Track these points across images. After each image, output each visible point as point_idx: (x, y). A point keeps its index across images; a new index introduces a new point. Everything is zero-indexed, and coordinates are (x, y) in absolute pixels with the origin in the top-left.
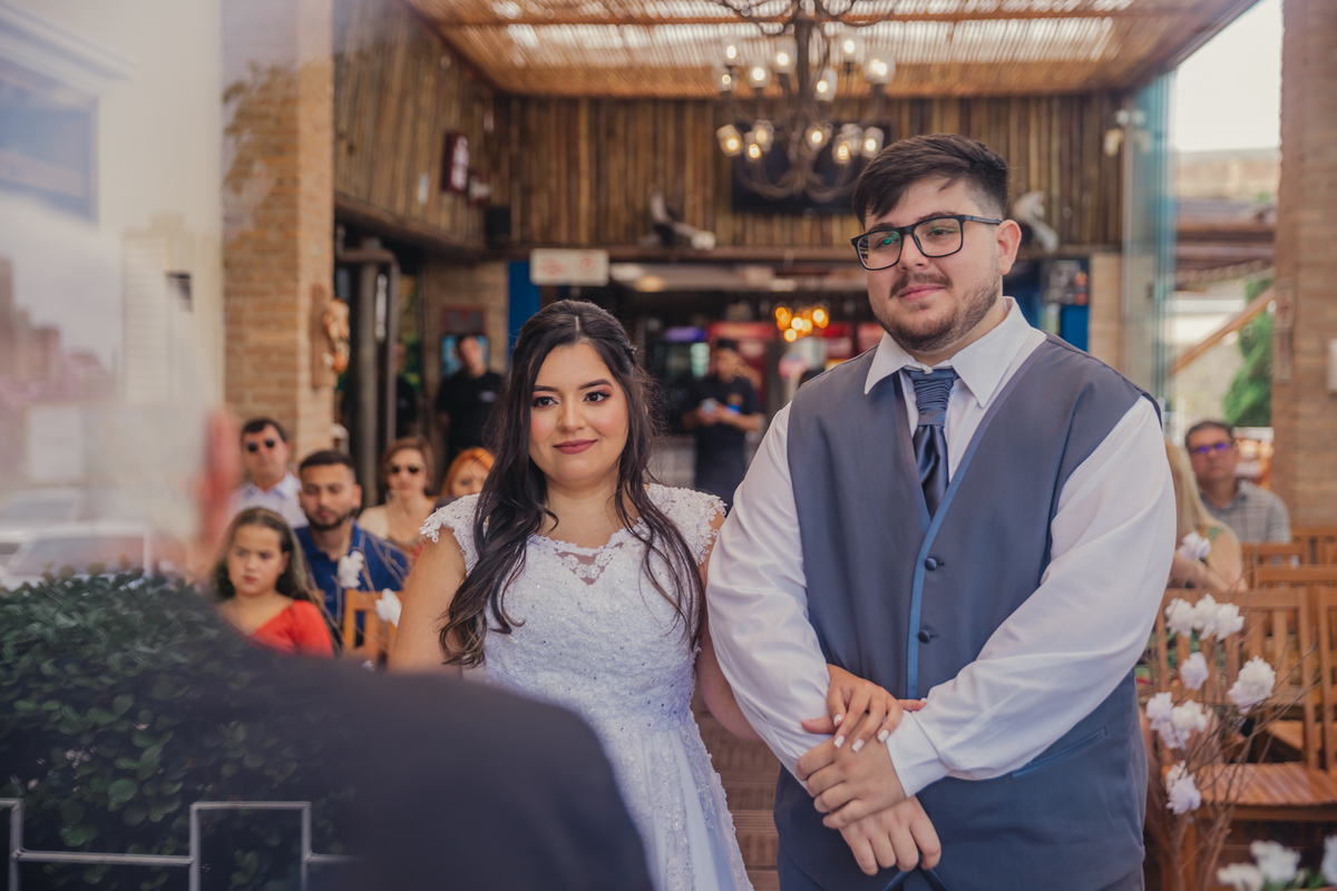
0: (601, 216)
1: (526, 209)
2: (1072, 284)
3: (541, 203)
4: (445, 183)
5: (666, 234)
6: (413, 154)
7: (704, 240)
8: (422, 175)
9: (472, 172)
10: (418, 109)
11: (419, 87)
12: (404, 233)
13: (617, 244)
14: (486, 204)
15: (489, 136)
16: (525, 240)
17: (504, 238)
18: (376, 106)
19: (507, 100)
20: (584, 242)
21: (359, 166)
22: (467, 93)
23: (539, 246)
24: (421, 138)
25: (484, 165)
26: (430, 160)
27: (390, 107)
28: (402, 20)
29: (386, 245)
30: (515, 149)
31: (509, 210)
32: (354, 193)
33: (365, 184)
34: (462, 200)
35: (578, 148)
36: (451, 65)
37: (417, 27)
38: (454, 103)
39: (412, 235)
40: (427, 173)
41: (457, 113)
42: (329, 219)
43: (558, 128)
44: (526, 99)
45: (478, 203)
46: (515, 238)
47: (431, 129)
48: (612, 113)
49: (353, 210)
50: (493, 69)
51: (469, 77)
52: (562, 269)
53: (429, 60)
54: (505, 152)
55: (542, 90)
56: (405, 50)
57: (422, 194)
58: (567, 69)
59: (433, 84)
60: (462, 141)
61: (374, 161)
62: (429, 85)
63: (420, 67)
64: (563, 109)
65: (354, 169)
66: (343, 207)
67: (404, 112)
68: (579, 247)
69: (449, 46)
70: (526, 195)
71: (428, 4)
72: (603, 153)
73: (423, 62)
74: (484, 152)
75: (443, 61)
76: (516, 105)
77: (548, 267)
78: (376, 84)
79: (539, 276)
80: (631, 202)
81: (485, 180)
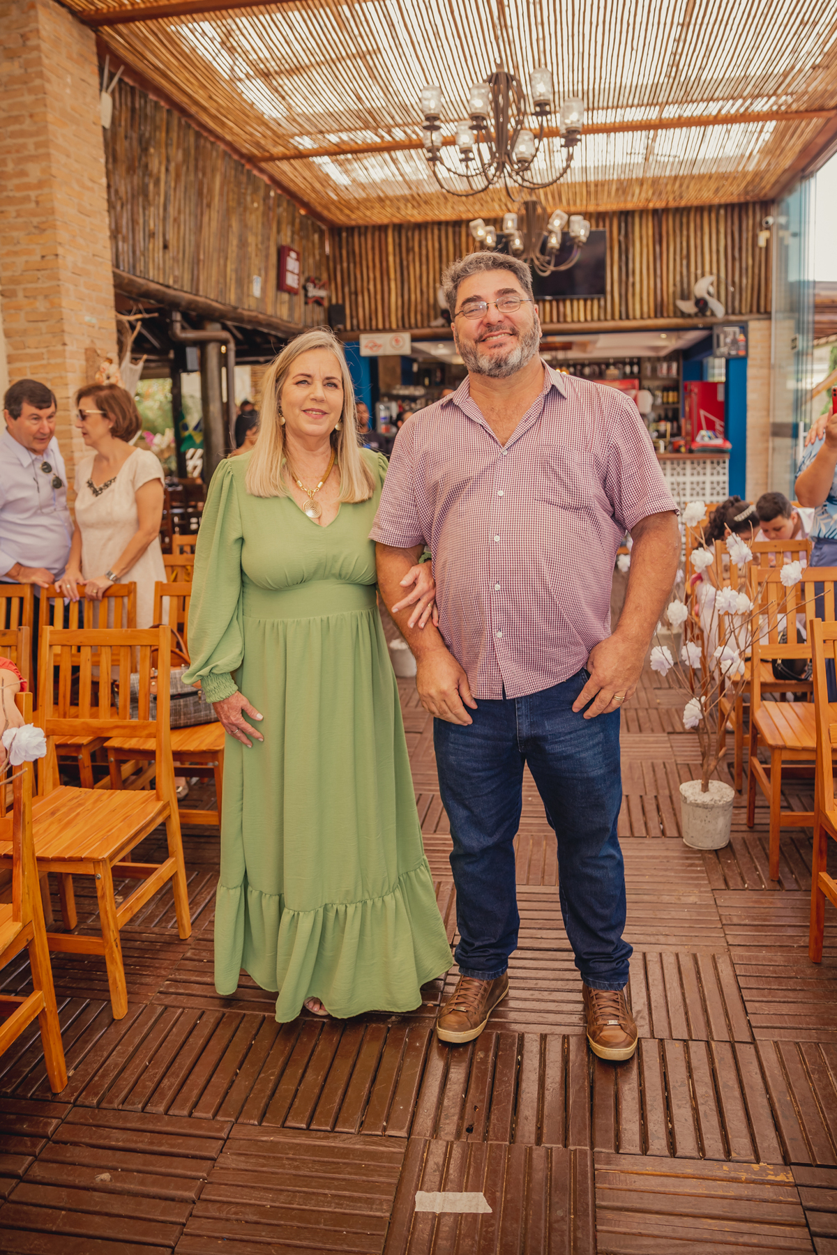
0: (405, 307)
1: (355, 305)
2: (735, 342)
3: (364, 301)
4: (281, 285)
6: (243, 258)
8: (255, 277)
9: (308, 280)
10: (246, 226)
11: (245, 209)
12: (240, 319)
13: (417, 327)
14: (326, 303)
15: (328, 257)
16: (355, 328)
17: (341, 326)
18: (196, 217)
19: (338, 232)
20: (394, 326)
21: (178, 261)
22: (297, 221)
23: (365, 331)
24: (252, 249)
25: (325, 276)
26: (263, 266)
27: (213, 220)
28: (217, 151)
29: (225, 328)
30: (345, 265)
31: (343, 307)
32: (171, 283)
33: (187, 277)
34: (300, 299)
35: (387, 261)
36: (278, 197)
37: (235, 161)
38: (284, 226)
39: (250, 321)
40: (260, 275)
41: (289, 233)
42: (109, 293)
43: (373, 248)
44: (351, 230)
45: (318, 301)
46: (348, 327)
47: (262, 243)
48: (410, 234)
49: (175, 297)
50: (317, 205)
51: (303, 212)
52: (380, 346)
53: (256, 190)
54: (338, 268)
55: (361, 222)
56: (225, 177)
57: (256, 290)
58: (368, 200)
59: (261, 208)
60: (293, 255)
61: (199, 260)
62: (257, 209)
63: (245, 194)
64: (377, 234)
65: (169, 263)
66: (164, 293)
67: (230, 226)
68: (391, 330)
69: (276, 183)
70: (353, 297)
71: (236, 138)
72: (405, 263)
73: (249, 191)
74: (324, 268)
75: (272, 194)
76: (344, 235)
77: (370, 345)
78: (194, 198)
79: (365, 352)
80: (425, 296)
81: (322, 287)
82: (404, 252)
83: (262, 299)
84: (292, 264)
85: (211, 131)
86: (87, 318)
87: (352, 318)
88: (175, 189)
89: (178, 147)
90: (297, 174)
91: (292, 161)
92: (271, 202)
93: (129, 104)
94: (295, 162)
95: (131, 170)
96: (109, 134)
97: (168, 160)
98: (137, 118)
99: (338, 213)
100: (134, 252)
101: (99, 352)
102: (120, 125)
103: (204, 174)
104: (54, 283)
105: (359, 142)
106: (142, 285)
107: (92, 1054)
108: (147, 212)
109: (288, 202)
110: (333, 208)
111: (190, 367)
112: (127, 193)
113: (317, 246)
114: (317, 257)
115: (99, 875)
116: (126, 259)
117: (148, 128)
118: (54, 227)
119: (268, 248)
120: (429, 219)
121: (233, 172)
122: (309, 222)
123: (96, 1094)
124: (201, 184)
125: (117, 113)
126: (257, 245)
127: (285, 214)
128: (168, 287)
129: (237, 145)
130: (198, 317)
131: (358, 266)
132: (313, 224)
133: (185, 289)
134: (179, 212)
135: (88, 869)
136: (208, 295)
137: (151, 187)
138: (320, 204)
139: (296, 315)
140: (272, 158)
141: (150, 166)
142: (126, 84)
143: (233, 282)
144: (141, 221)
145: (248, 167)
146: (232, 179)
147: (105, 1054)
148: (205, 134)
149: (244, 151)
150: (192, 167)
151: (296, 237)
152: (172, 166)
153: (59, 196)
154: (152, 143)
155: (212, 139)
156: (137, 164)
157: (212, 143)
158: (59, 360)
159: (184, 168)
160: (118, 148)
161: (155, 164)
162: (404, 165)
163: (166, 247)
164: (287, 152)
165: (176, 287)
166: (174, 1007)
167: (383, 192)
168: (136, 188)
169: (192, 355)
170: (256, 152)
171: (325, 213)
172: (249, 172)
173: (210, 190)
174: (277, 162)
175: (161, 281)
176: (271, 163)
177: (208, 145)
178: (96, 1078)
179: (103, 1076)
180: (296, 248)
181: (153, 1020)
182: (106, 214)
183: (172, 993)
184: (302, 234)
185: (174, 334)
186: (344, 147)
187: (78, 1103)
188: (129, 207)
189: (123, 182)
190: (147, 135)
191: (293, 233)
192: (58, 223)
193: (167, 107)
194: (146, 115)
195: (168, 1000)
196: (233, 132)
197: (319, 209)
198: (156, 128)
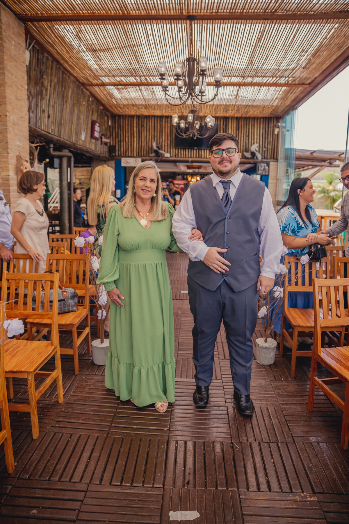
0: (140, 148)
1: (120, 146)
2: (264, 169)
3: (123, 144)
4: (92, 136)
5: (157, 153)
6: (78, 124)
7: (167, 155)
8: (83, 132)
9: (102, 135)
10: (80, 111)
11: (80, 104)
12: (76, 148)
13: (144, 156)
14: (109, 145)
15: (110, 126)
16: (120, 155)
17: (114, 154)
18: (61, 105)
19: (115, 117)
20: (135, 155)
21: (53, 123)
22: (99, 111)
23: (123, 157)
24: (82, 121)
25: (108, 134)
26: (86, 128)
27: (68, 107)
28: (70, 80)
29: (70, 151)
30: (117, 130)
31: (115, 146)
32: (50, 131)
33: (57, 130)
34: (99, 142)
35: (133, 130)
36: (93, 101)
37: (77, 85)
38: (94, 113)
39: (80, 150)
40: (84, 131)
41: (96, 116)
42: (27, 134)
43: (128, 124)
44: (120, 116)
45: (106, 144)
46: (117, 154)
47: (86, 119)
48: (143, 120)
49: (52, 137)
50: (107, 105)
51: (101, 108)
52: (129, 163)
53: (84, 97)
54: (114, 131)
55: (124, 113)
56: (73, 91)
57: (83, 137)
58: (128, 105)
59: (86, 105)
60: (98, 124)
61: (61, 123)
62: (85, 105)
63: (80, 98)
64: (130, 119)
65: (50, 124)
66: (47, 135)
67: (74, 111)
68: (134, 157)
69: (92, 95)
70: (119, 143)
71: (78, 75)
72: (140, 131)
73: (82, 97)
74: (108, 131)
75: (91, 99)
76: (117, 118)
77: (126, 162)
78: (61, 98)
79: (123, 165)
80: (148, 145)
81: (107, 138)
82: (140, 126)
83: (85, 141)
84: (97, 128)
85: (68, 71)
86: (18, 143)
87: (118, 151)
88: (53, 93)
89: (55, 77)
90: (101, 92)
91: (100, 87)
92: (90, 103)
93: (37, 57)
94: (101, 87)
95: (36, 84)
96: (28, 68)
97: (51, 81)
98: (39, 62)
99: (115, 109)
100: (36, 118)
101: (22, 157)
102: (33, 65)
103: (65, 89)
104: (4, 127)
105: (128, 81)
106: (39, 131)
107: (24, 455)
108: (42, 102)
109: (96, 103)
110: (113, 107)
111: (55, 166)
112: (34, 93)
113: (106, 122)
114: (106, 126)
115: (29, 379)
116: (33, 120)
117: (44, 67)
118: (5, 104)
119: (88, 121)
120: (150, 114)
121: (76, 89)
122: (104, 112)
123: (28, 473)
124: (64, 92)
125: (32, 59)
126: (84, 119)
127: (95, 108)
128: (49, 133)
129: (78, 78)
130: (60, 146)
131: (122, 131)
132: (105, 113)
133: (56, 135)
134: (55, 103)
135: (25, 376)
136: (64, 137)
137: (44, 92)
138: (109, 105)
139: (97, 148)
140: (92, 85)
141: (44, 83)
142: (36, 48)
143: (74, 133)
144: (40, 105)
145: (82, 87)
146: (76, 92)
147: (31, 455)
148: (66, 72)
149: (81, 81)
150: (60, 86)
151: (99, 117)
152: (53, 84)
153: (8, 91)
154: (45, 73)
155: (69, 75)
156: (39, 82)
157: (69, 76)
158: (6, 160)
159: (57, 86)
160: (31, 74)
161: (46, 83)
162: (144, 92)
163: (49, 117)
164: (98, 83)
165: (52, 133)
166: (58, 433)
167: (134, 102)
168: (38, 91)
169: (56, 161)
170: (85, 81)
171: (110, 109)
172: (82, 90)
173: (67, 96)
174: (94, 87)
175: (46, 131)
176: (91, 87)
177: (67, 77)
178: (27, 466)
179: (31, 465)
180: (98, 121)
181: (50, 439)
182: (27, 101)
183: (57, 427)
184: (101, 116)
185: (50, 153)
186: (121, 83)
187: (20, 477)
188: (35, 99)
189: (33, 89)
190: (43, 70)
191: (98, 116)
192: (7, 102)
193: (51, 59)
194: (43, 62)
195: (56, 430)
196: (77, 72)
197: (108, 107)
198: (47, 68)
